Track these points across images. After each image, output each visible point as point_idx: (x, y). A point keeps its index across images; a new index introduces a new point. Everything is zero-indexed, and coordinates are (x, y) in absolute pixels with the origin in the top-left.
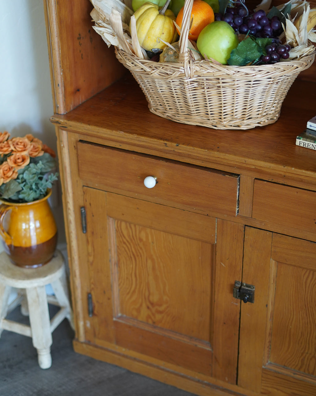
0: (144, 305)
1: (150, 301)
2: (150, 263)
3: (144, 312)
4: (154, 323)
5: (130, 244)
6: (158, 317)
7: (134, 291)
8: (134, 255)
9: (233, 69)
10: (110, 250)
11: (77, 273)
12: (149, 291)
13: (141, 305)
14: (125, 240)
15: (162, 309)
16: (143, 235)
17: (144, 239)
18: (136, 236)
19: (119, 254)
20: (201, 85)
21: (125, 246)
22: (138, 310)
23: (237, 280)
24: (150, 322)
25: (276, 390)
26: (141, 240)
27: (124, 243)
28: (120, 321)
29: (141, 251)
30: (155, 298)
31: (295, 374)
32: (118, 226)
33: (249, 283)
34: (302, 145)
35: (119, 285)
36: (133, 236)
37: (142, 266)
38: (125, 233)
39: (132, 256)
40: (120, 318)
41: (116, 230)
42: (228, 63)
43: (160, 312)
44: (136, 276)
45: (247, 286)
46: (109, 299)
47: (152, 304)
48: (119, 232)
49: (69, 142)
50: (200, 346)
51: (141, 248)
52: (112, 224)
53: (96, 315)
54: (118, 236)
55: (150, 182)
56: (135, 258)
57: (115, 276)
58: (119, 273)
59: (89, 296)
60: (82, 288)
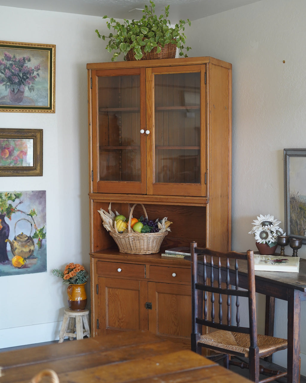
0: (117, 320)
1: (119, 318)
2: (119, 302)
3: (117, 324)
4: (120, 327)
6: (122, 324)
7: (114, 315)
9: (143, 234)
10: (106, 300)
11: (94, 312)
12: (119, 314)
13: (116, 320)
14: (111, 295)
15: (123, 320)
16: (117, 292)
17: (117, 294)
19: (109, 302)
20: (134, 240)
22: (115, 323)
23: (146, 301)
26: (116, 294)
27: (111, 297)
29: (116, 299)
30: (120, 317)
32: (109, 290)
33: (150, 302)
35: (108, 314)
36: (114, 293)
37: (116, 304)
38: (111, 293)
40: (108, 328)
42: (142, 232)
43: (123, 322)
44: (114, 309)
46: (105, 320)
47: (120, 319)
48: (109, 292)
49: (94, 262)
52: (107, 290)
53: (100, 328)
54: (108, 295)
55: (119, 270)
56: (114, 302)
57: (107, 310)
58: (109, 309)
59: (98, 320)
60: (95, 318)
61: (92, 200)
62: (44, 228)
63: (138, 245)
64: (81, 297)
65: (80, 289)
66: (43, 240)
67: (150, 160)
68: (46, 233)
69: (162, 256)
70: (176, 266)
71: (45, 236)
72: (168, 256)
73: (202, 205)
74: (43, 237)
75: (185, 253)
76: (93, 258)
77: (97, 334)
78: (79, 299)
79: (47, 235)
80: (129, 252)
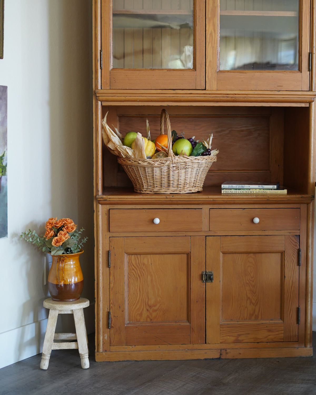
0: (145, 309)
1: (148, 305)
2: (149, 277)
3: (145, 314)
4: (151, 320)
5: (136, 269)
6: (154, 314)
7: (139, 300)
8: (139, 276)
9: (193, 158)
10: (125, 276)
11: (101, 299)
12: (148, 298)
13: (143, 309)
14: (134, 267)
15: (155, 308)
16: (145, 261)
17: (146, 263)
18: (141, 262)
19: (129, 278)
21: (133, 271)
22: (141, 315)
23: (203, 270)
24: (149, 320)
25: (229, 337)
26: (144, 264)
27: (133, 269)
29: (143, 272)
30: (152, 302)
31: (238, 322)
32: (129, 260)
33: (210, 270)
34: (225, 193)
35: (128, 300)
36: (139, 263)
37: (144, 282)
38: (134, 262)
39: (138, 277)
40: (129, 324)
41: (128, 262)
42: (191, 155)
43: (156, 311)
44: (140, 290)
45: (209, 272)
46: (123, 311)
47: (150, 307)
48: (130, 263)
49: (102, 212)
50: (182, 324)
51: (144, 270)
52: (126, 258)
53: (112, 327)
54: (129, 266)
55: (157, 221)
56: (140, 278)
57: (126, 294)
58: (129, 291)
59: (109, 313)
60: (103, 310)
61: (99, 103)
62: (3, 155)
63: (182, 178)
64: (76, 276)
65: (73, 262)
66: (3, 177)
67: (213, 32)
68: (6, 166)
69: (222, 192)
70: (256, 206)
71: (6, 171)
72: (234, 192)
73: (303, 105)
74: (3, 171)
75: (263, 186)
76: (100, 205)
77: (106, 338)
78: (73, 281)
79: (8, 168)
80: (163, 191)
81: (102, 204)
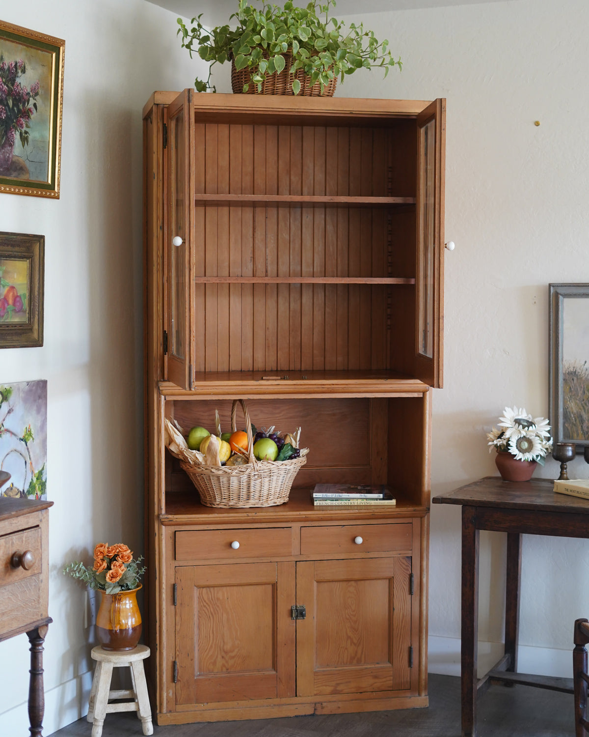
0: (219, 656)
1: (224, 651)
2: (225, 615)
3: (220, 662)
4: (227, 669)
5: (209, 606)
6: (231, 662)
7: (211, 646)
8: (212, 614)
9: (279, 463)
10: (194, 615)
11: (165, 646)
12: (224, 641)
13: (217, 657)
14: (205, 604)
15: (233, 654)
16: (220, 595)
17: (221, 598)
18: (214, 597)
19: (199, 617)
20: (260, 477)
21: (205, 609)
22: (214, 663)
23: (292, 605)
24: (224, 669)
25: (325, 687)
26: (218, 599)
27: (205, 606)
28: (200, 677)
29: (217, 609)
30: (228, 647)
31: (336, 667)
32: (199, 594)
33: (301, 605)
34: (318, 505)
35: (199, 645)
36: (212, 599)
37: (219, 621)
38: (206, 598)
39: (211, 616)
40: (199, 675)
41: (198, 598)
42: (277, 459)
43: (233, 657)
44: (213, 633)
45: (300, 607)
46: (192, 660)
47: (226, 653)
48: (201, 598)
49: (166, 535)
50: (267, 673)
51: (218, 606)
52: (196, 592)
53: (179, 681)
54: (199, 602)
55: (236, 545)
56: (213, 617)
57: (196, 638)
58: (199, 634)
59: (174, 663)
60: (167, 660)
61: (163, 397)
62: (43, 469)
63: (266, 488)
64: (133, 616)
65: (129, 600)
66: (43, 496)
68: (46, 481)
69: (315, 504)
70: (359, 522)
71: (45, 488)
72: (330, 504)
73: (415, 395)
74: (42, 489)
75: (366, 495)
76: (164, 527)
77: (171, 694)
78: (130, 624)
79: (48, 485)
80: (241, 505)
81: (165, 525)
